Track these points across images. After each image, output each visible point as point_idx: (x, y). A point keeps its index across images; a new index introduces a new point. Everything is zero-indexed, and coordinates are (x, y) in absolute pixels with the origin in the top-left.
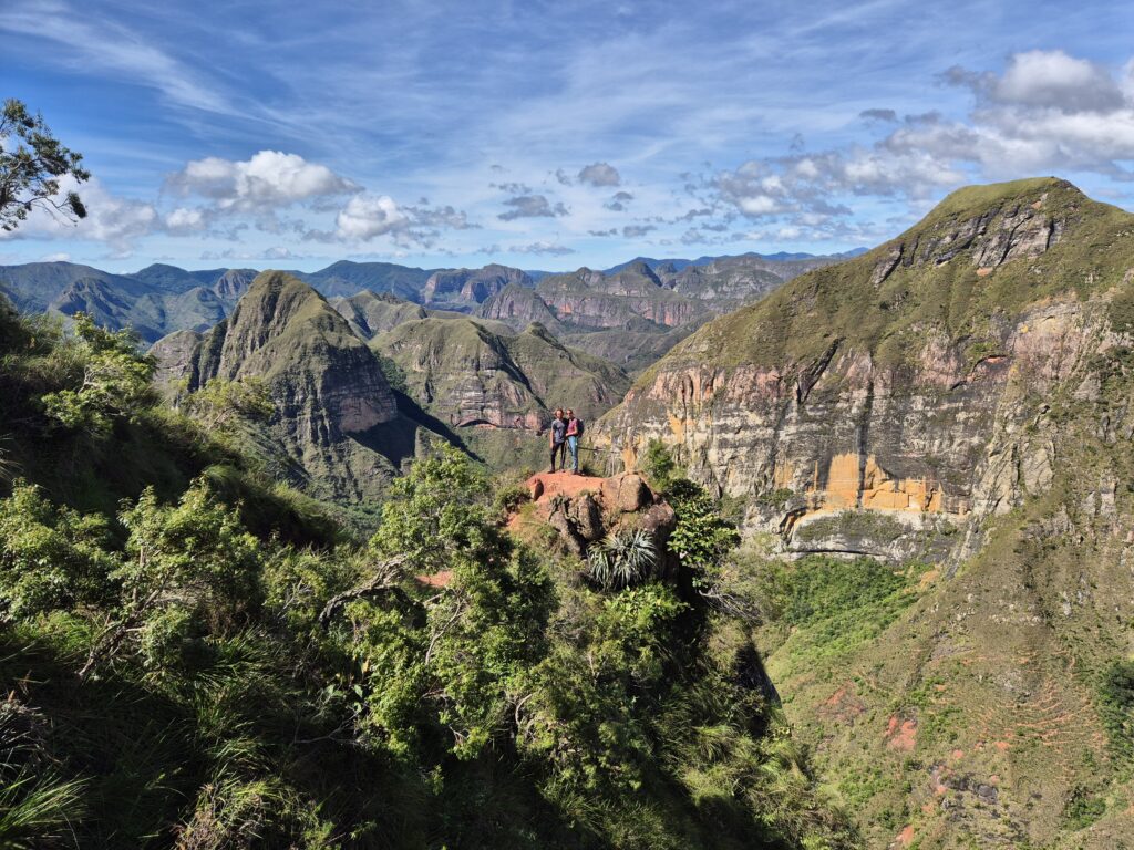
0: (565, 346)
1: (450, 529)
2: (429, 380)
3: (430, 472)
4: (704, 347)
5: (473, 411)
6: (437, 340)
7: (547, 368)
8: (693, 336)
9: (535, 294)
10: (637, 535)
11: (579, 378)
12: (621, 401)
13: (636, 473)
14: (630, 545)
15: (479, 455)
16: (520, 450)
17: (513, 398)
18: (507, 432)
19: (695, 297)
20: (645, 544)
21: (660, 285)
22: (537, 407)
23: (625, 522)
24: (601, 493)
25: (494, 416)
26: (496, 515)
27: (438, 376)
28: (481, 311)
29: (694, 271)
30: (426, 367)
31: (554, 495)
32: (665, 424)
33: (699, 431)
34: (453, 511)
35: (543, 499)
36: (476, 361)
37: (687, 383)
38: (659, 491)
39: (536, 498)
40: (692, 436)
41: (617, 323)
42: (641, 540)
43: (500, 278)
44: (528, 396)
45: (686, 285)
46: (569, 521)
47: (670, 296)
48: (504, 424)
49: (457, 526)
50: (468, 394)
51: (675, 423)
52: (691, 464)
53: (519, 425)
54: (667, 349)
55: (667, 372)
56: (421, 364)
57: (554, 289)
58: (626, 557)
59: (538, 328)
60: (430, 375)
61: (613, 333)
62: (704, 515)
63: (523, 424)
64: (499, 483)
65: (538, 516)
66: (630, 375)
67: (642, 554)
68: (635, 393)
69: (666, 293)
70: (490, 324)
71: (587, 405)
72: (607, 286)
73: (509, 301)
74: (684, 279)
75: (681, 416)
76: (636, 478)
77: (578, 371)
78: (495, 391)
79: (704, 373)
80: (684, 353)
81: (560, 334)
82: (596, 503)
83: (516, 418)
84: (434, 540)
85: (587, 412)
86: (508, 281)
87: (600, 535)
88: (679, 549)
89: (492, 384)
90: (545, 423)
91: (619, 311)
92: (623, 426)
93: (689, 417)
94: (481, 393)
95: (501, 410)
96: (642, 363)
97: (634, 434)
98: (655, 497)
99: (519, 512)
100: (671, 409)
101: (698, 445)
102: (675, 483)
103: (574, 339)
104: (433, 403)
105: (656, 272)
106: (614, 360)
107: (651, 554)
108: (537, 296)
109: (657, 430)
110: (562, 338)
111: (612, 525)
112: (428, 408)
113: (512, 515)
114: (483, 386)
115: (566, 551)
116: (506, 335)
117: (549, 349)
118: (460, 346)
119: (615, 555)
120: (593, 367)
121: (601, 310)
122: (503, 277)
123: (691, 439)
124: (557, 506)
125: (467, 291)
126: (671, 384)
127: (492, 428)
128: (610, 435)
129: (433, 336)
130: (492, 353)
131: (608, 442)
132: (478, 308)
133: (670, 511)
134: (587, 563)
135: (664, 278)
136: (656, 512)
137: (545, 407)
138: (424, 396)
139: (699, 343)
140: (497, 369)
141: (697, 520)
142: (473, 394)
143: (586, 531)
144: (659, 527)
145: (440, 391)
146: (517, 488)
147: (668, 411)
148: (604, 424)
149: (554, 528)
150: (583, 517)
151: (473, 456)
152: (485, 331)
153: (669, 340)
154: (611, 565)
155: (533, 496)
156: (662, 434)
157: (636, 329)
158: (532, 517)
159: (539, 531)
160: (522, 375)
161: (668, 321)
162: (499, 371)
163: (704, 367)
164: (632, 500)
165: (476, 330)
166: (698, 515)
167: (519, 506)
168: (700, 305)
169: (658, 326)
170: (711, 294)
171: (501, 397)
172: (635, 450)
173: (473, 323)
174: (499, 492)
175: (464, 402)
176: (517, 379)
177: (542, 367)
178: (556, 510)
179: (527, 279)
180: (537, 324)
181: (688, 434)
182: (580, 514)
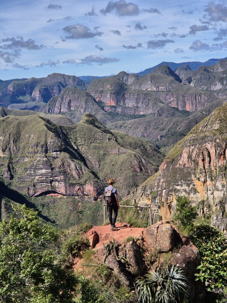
0: (112, 131)
1: (29, 269)
2: (10, 162)
3: (12, 228)
4: (216, 126)
5: (44, 184)
6: (15, 132)
7: (99, 148)
8: (207, 118)
9: (87, 93)
10: (172, 270)
11: (124, 155)
12: (157, 171)
13: (168, 222)
14: (166, 278)
15: (50, 218)
16: (81, 212)
17: (74, 173)
18: (70, 199)
19: (207, 90)
20: (178, 276)
21: (181, 81)
22: (93, 179)
23: (162, 260)
24: (143, 239)
25: (61, 187)
26: (64, 261)
27: (17, 159)
28: (47, 108)
29: (205, 70)
30: (7, 153)
31: (107, 242)
32: (191, 186)
33: (218, 190)
34: (31, 256)
35: (99, 247)
36: (45, 146)
37: (206, 153)
38: (186, 235)
39: (94, 246)
40: (212, 194)
41: (150, 111)
42: (175, 274)
43: (60, 83)
44: (85, 170)
45: (200, 80)
46: (119, 262)
47: (188, 89)
48: (68, 192)
49: (34, 267)
50: (40, 172)
51: (198, 185)
52: (213, 216)
53: (80, 193)
54: (189, 129)
55: (190, 146)
56: (4, 151)
57: (101, 89)
58: (164, 287)
59: (91, 119)
60: (11, 158)
61: (147, 119)
62: (221, 251)
63: (83, 192)
64: (65, 236)
65: (96, 259)
66: (162, 150)
67: (176, 284)
68: (167, 163)
69: (186, 87)
70: (54, 118)
71: (131, 174)
72: (141, 84)
73: (68, 99)
74: (198, 76)
75: (202, 179)
76: (168, 226)
77: (123, 149)
78: (60, 168)
79: (218, 146)
80: (202, 131)
81: (108, 122)
82: (139, 247)
83: (77, 187)
84: (17, 279)
85: (131, 180)
86: (66, 85)
87: (143, 271)
88: (204, 279)
89: (57, 163)
90: (99, 191)
91: (151, 103)
92: (160, 189)
93: (208, 180)
94: (50, 171)
95: (65, 182)
96: (171, 140)
97: (168, 195)
98: (184, 239)
99: (81, 257)
100: (194, 174)
101: (217, 201)
102: (198, 228)
103: (118, 125)
104: (14, 180)
105: (177, 72)
106: (150, 140)
107: (183, 284)
108: (88, 95)
109: (185, 191)
110: (109, 125)
111: (152, 263)
112: (10, 184)
113: (77, 259)
114: (51, 165)
115: (118, 285)
116: (66, 125)
117: (99, 134)
118: (32, 136)
119: (156, 286)
120: (134, 146)
121: (137, 102)
122: (63, 82)
123: (212, 196)
124: (109, 250)
125: (36, 94)
126: (194, 155)
127: (60, 196)
128: (150, 197)
129: (12, 129)
130: (56, 139)
131: (148, 202)
132: (45, 107)
133: (195, 249)
134: (135, 293)
135: (183, 76)
136: (185, 252)
137: (98, 178)
138: (6, 175)
139: (213, 123)
140: (60, 151)
141: (217, 255)
142: (44, 171)
143: (133, 269)
144: (188, 263)
145: (19, 170)
146: (79, 238)
147: (193, 176)
148: (144, 189)
149: (109, 268)
150: (130, 258)
151: (46, 219)
152: (50, 124)
153: (190, 123)
154: (153, 294)
155: (91, 244)
156: (189, 194)
157: (164, 115)
158: (91, 260)
159: (97, 270)
160: (80, 155)
161: (188, 108)
162: (63, 153)
163: (218, 141)
164: (166, 244)
165: (43, 122)
166: (217, 252)
167: (81, 253)
168: (211, 94)
169: (181, 112)
170: (219, 86)
171: (65, 173)
172: (170, 207)
173: (41, 118)
174: (65, 243)
175: (37, 177)
176: (76, 158)
177: (95, 148)
178: (109, 254)
179: (80, 82)
180: (89, 116)
181: (209, 192)
182: (128, 256)
